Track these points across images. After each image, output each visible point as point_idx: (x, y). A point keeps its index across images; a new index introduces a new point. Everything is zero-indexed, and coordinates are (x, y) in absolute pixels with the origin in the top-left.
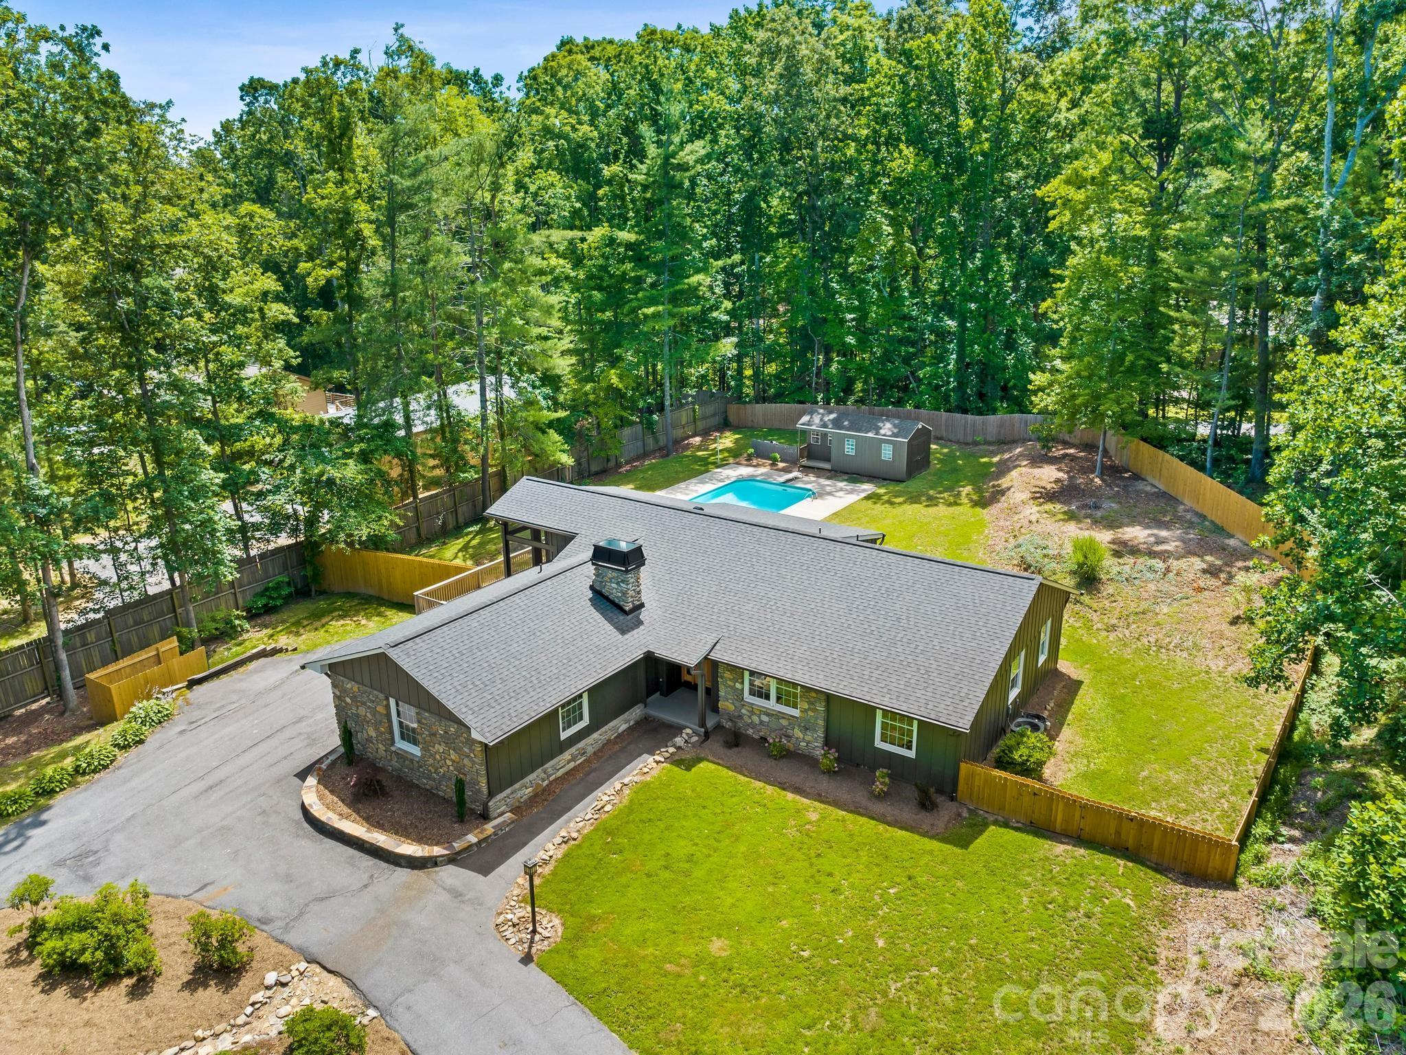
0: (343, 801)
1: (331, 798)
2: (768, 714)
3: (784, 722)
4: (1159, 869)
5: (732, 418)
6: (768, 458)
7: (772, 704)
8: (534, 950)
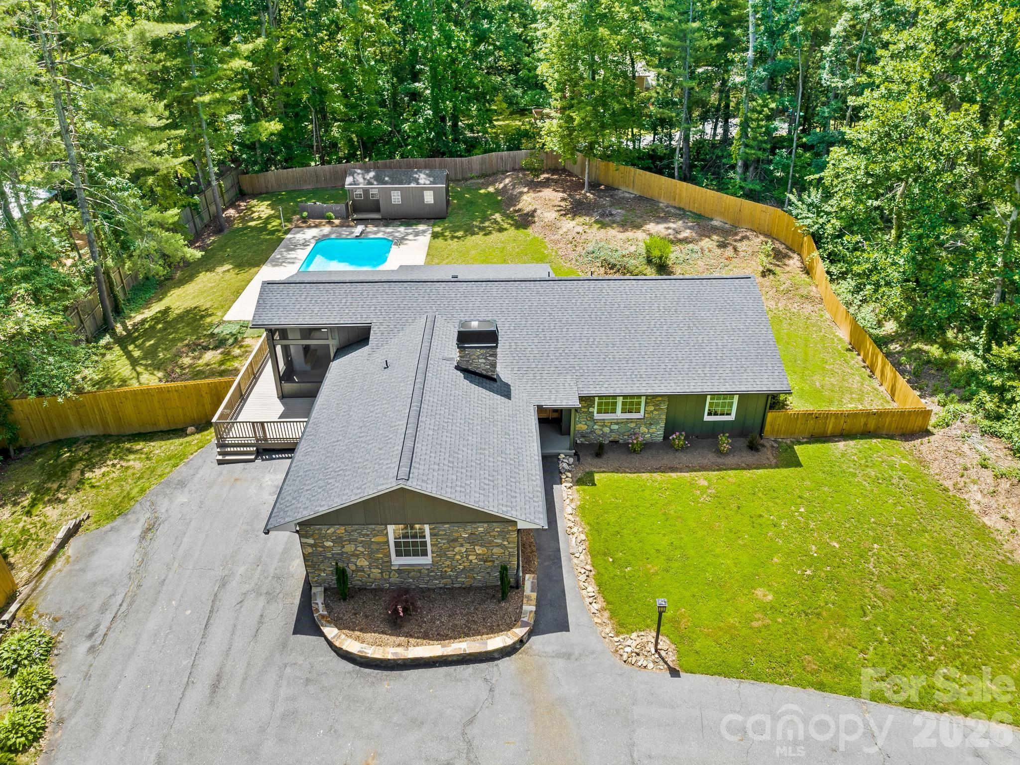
0: (384, 633)
1: (369, 636)
2: (617, 423)
3: (633, 425)
4: (891, 437)
5: (246, 188)
6: (323, 218)
7: (619, 415)
8: (671, 664)
